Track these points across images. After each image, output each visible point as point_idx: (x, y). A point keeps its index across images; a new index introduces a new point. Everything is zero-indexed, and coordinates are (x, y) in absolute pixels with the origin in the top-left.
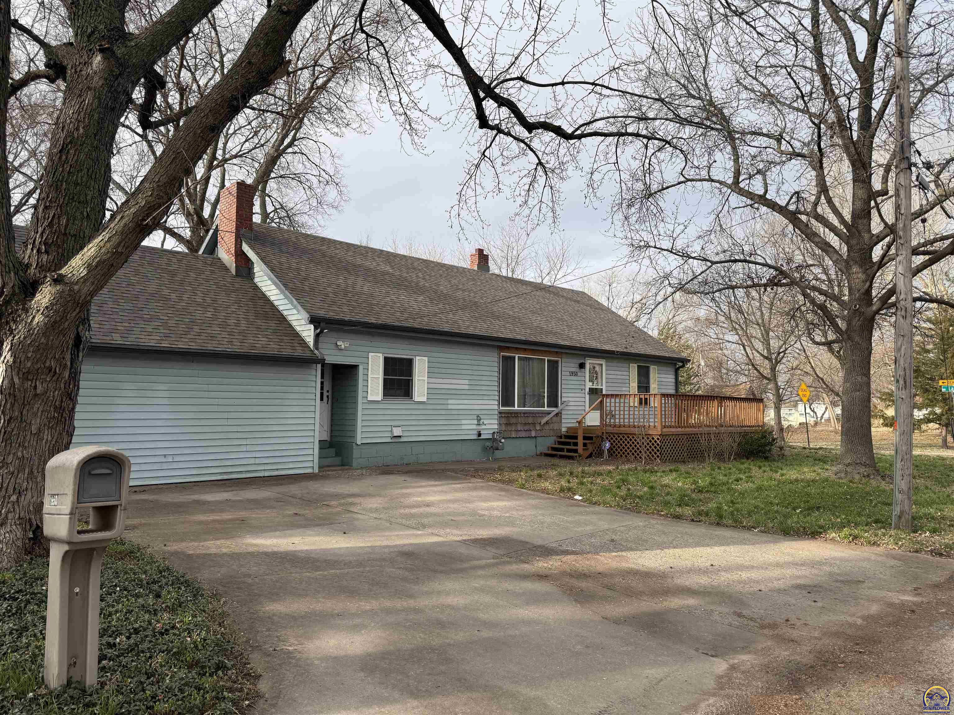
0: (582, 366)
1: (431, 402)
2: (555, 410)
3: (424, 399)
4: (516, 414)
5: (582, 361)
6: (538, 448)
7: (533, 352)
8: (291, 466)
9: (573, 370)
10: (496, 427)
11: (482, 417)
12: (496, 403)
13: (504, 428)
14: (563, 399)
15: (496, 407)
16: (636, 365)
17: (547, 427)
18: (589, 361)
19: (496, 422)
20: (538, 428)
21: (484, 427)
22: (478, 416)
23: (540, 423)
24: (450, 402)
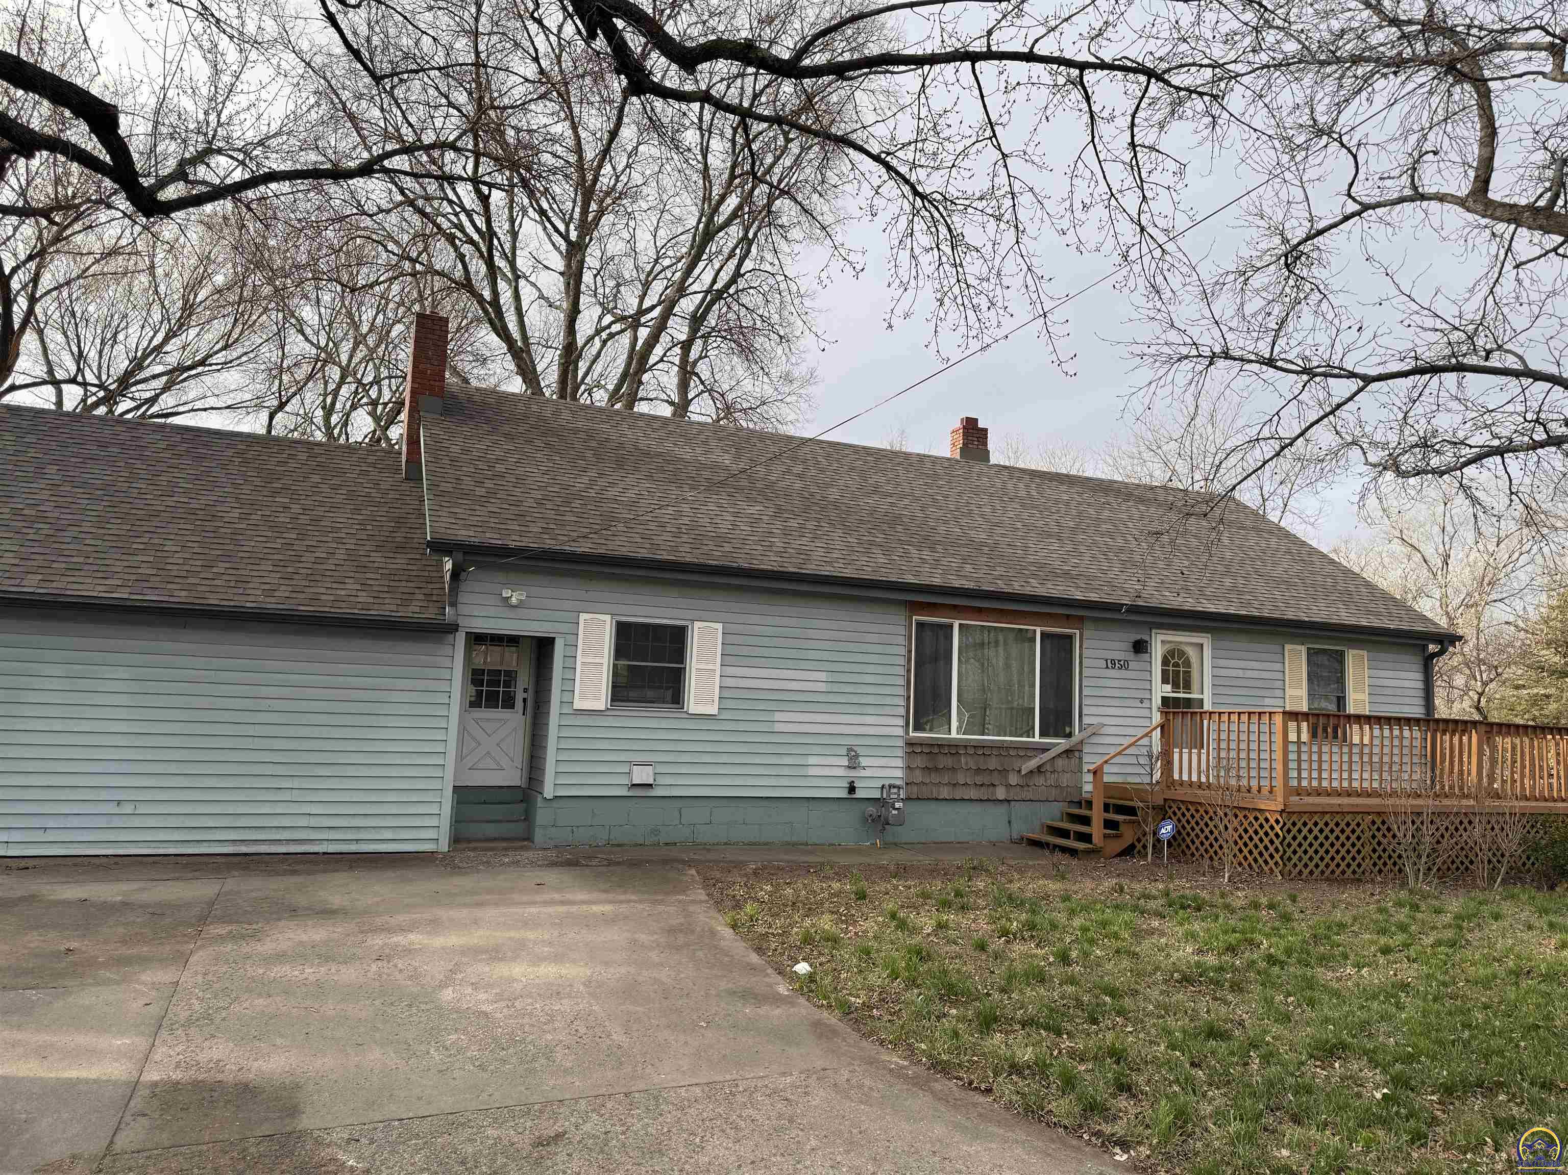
0: (1140, 647)
1: (726, 715)
2: (1062, 743)
3: (713, 710)
4: (954, 749)
5: (1138, 637)
6: (1015, 826)
7: (1002, 614)
8: (388, 835)
9: (1117, 655)
10: (899, 773)
11: (860, 751)
12: (901, 722)
13: (918, 777)
14: (1086, 720)
15: (900, 732)
16: (1303, 649)
17: (1040, 780)
18: (1160, 638)
19: (899, 763)
20: (1013, 779)
21: (863, 773)
22: (850, 750)
23: (1019, 771)
24: (778, 716)
